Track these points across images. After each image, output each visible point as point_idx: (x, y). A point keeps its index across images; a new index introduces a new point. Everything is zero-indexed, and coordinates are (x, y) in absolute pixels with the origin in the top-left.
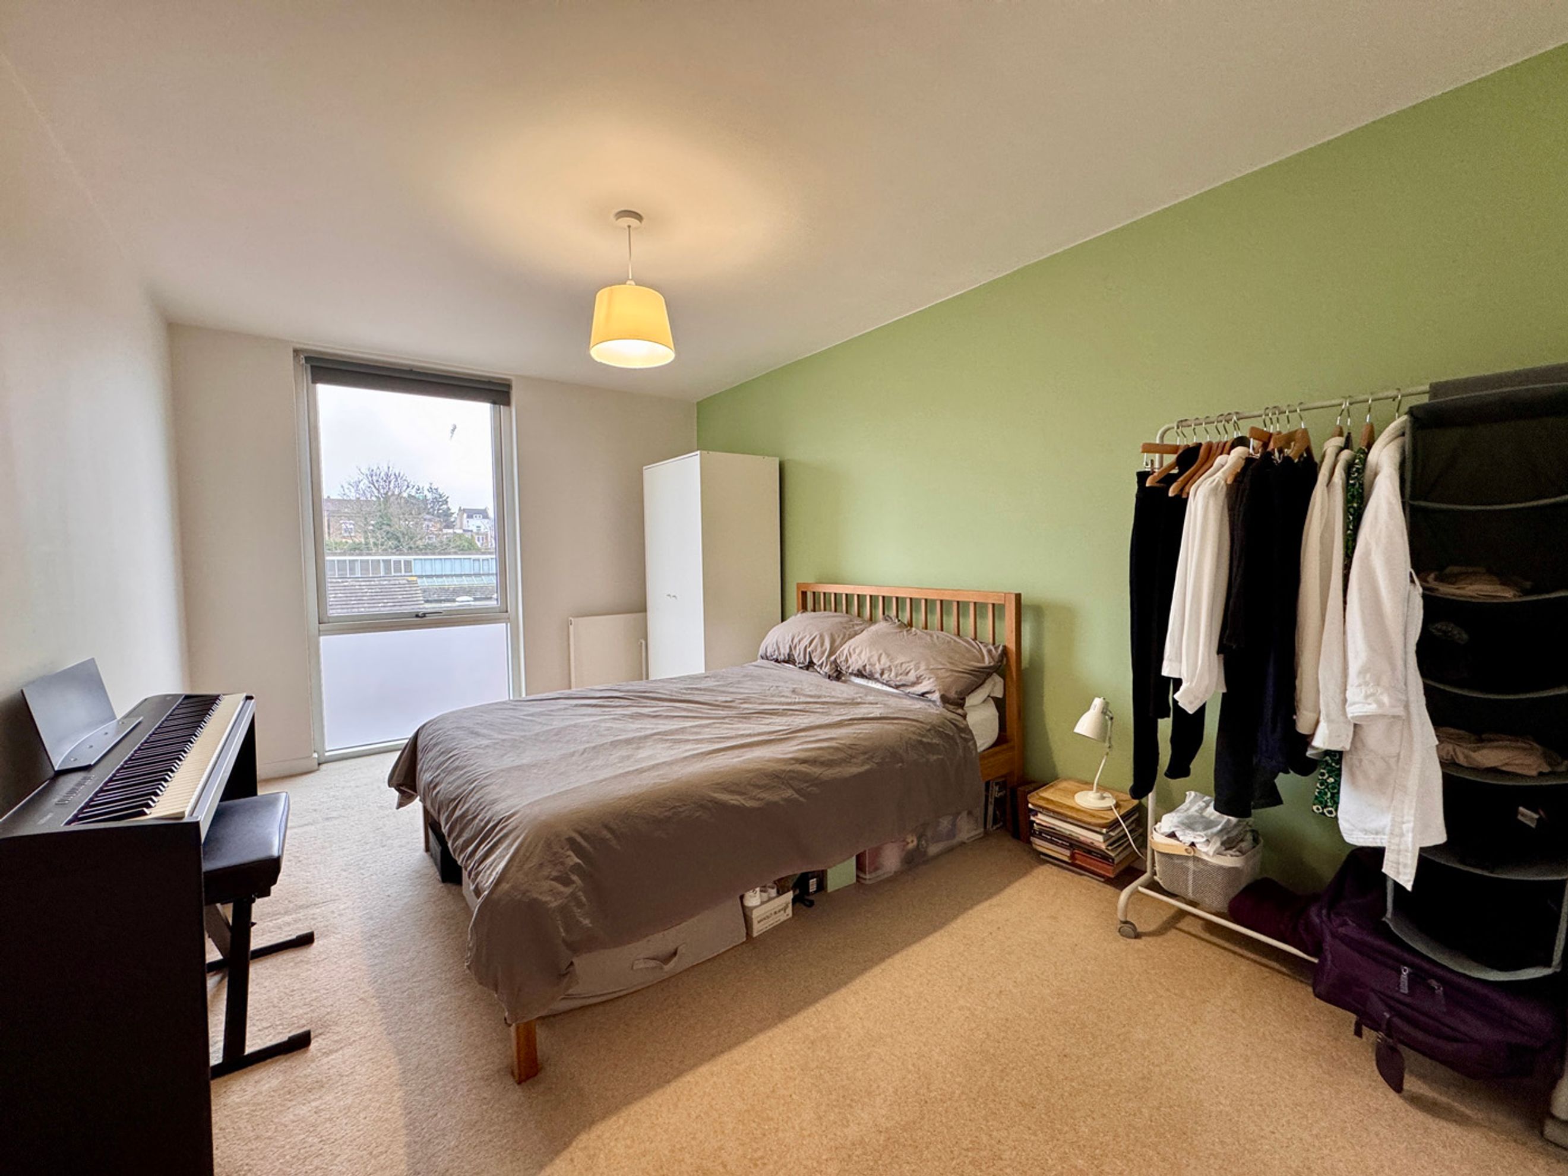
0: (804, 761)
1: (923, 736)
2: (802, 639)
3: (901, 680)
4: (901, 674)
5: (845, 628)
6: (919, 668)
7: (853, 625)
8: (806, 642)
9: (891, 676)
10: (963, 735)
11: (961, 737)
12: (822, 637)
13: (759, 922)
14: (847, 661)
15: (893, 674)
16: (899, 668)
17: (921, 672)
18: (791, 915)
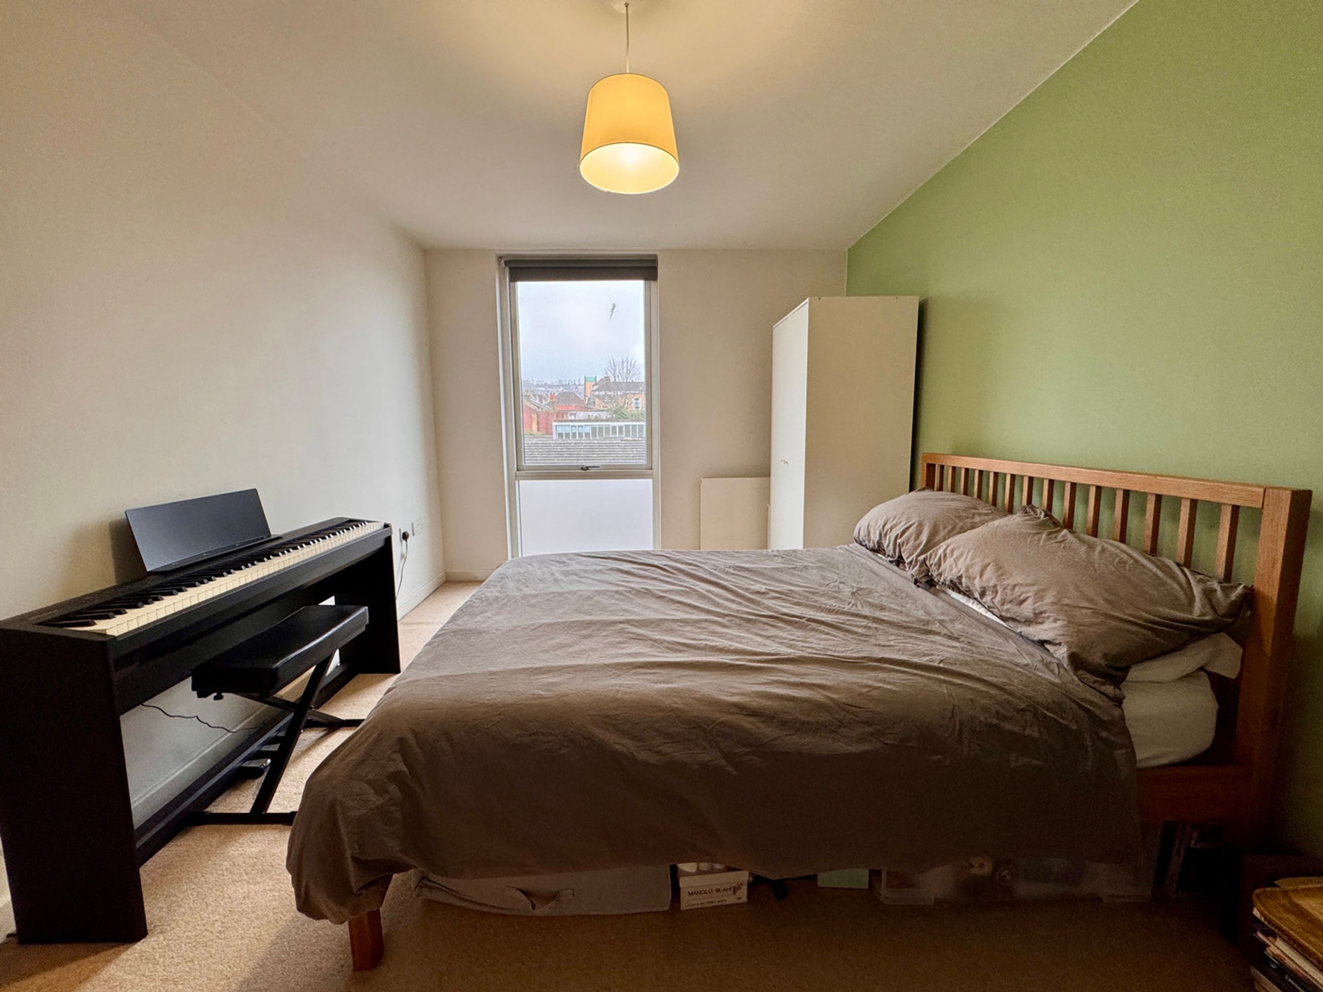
0: (754, 713)
1: (1005, 718)
2: (895, 525)
3: (1008, 610)
4: (1011, 601)
5: (959, 517)
6: (1042, 598)
7: (974, 514)
8: (898, 530)
9: (996, 601)
10: (1104, 734)
11: (1100, 739)
12: (921, 526)
13: (690, 894)
14: (939, 564)
15: (998, 598)
16: (1008, 591)
17: (1041, 606)
18: (744, 899)
